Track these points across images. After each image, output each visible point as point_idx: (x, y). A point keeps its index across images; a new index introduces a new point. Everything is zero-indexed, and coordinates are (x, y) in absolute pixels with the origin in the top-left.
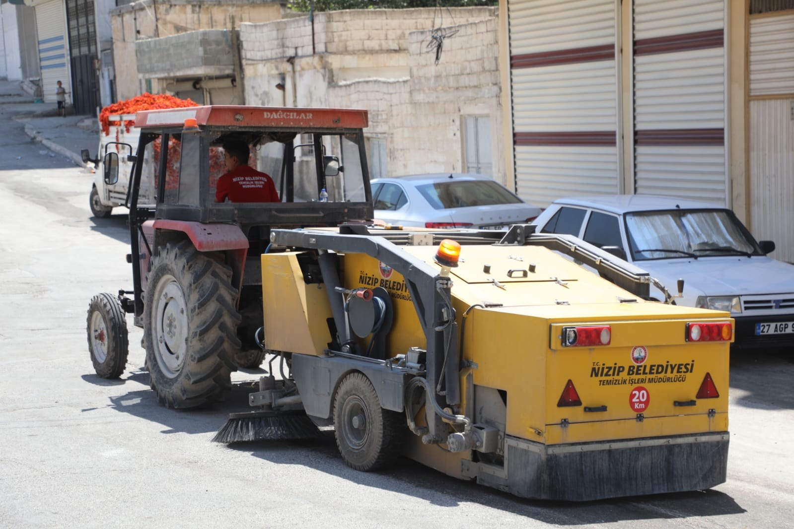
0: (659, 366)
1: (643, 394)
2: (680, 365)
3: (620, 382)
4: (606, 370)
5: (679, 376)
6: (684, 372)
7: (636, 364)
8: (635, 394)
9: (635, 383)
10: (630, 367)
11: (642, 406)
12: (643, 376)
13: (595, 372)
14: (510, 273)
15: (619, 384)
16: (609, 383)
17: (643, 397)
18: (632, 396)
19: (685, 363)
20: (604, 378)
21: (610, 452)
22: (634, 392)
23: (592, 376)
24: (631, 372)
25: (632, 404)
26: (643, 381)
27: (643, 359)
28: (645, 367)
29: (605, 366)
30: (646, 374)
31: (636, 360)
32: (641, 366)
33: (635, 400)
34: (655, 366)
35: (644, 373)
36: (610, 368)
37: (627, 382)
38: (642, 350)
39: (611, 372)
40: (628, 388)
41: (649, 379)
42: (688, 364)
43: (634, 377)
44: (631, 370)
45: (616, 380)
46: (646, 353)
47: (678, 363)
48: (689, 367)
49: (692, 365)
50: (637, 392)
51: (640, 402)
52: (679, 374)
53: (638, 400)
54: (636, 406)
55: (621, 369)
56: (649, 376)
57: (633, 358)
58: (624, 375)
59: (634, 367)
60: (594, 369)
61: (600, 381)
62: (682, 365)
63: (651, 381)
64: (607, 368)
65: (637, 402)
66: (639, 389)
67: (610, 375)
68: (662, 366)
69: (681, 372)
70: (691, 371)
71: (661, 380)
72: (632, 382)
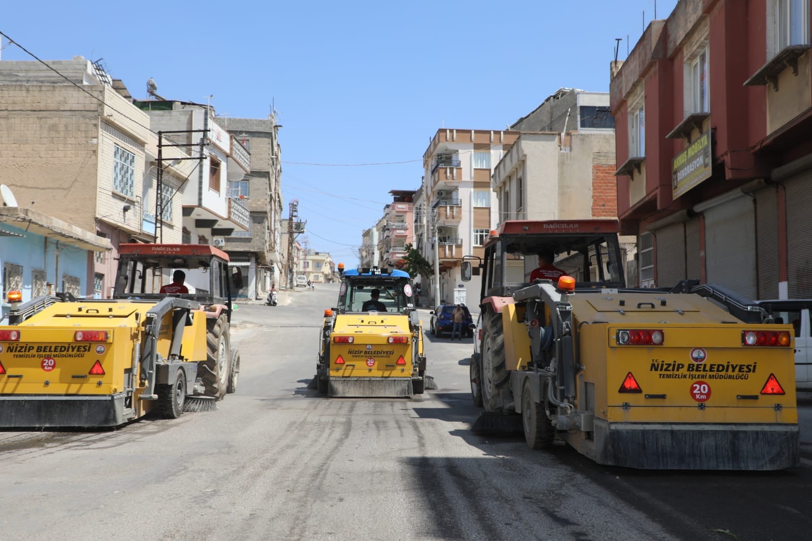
0: (719, 366)
1: (704, 388)
2: (741, 366)
3: (680, 376)
4: (665, 367)
5: (741, 375)
6: (746, 372)
7: (695, 363)
8: (696, 387)
9: (695, 378)
10: (689, 365)
11: (704, 397)
12: (704, 373)
13: (654, 367)
14: (639, 305)
15: (679, 378)
16: (668, 376)
17: (704, 390)
18: (693, 388)
19: (746, 365)
20: (663, 372)
21: (672, 432)
22: (694, 386)
23: (651, 370)
24: (691, 369)
25: (694, 395)
26: (703, 377)
27: (702, 359)
28: (705, 365)
29: (665, 363)
30: (707, 371)
31: (696, 359)
32: (701, 365)
33: (695, 391)
34: (715, 365)
35: (704, 370)
36: (669, 365)
37: (687, 376)
38: (702, 352)
39: (671, 368)
40: (689, 382)
41: (710, 375)
42: (751, 366)
43: (694, 373)
44: (690, 368)
45: (676, 375)
46: (705, 354)
47: (739, 364)
48: (752, 368)
49: (755, 367)
50: (698, 386)
51: (701, 394)
52: (741, 374)
53: (699, 392)
54: (698, 396)
55: (681, 366)
56: (709, 373)
57: (693, 358)
58: (684, 371)
59: (693, 365)
60: (653, 365)
61: (660, 375)
62: (744, 366)
63: (710, 377)
64: (666, 364)
65: (698, 394)
66: (700, 383)
67: (670, 370)
68: (723, 366)
69: (743, 371)
70: (754, 371)
71: (721, 377)
72: (692, 377)
